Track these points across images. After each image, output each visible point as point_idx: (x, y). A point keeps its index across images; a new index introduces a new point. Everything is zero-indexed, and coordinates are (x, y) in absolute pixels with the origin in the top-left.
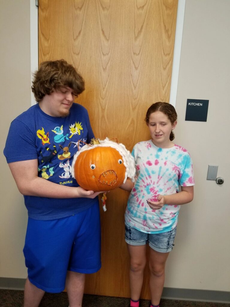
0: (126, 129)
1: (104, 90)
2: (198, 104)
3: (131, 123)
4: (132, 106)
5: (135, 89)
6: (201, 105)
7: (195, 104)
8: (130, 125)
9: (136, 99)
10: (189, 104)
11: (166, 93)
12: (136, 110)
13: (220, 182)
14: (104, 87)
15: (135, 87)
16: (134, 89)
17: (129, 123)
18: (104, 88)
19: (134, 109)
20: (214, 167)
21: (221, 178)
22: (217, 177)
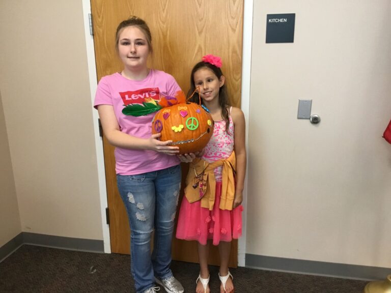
0: (193, 59)
1: (164, 12)
2: (281, 20)
3: (198, 51)
4: (198, 29)
5: (200, 7)
6: (285, 20)
7: (277, 20)
8: (197, 54)
9: (202, 19)
10: (270, 20)
11: (237, 8)
12: (203, 34)
13: (316, 121)
14: (164, 8)
15: (200, 5)
16: (198, 7)
17: (196, 51)
18: (163, 10)
19: (200, 33)
20: (306, 101)
21: (316, 116)
22: (311, 115)
